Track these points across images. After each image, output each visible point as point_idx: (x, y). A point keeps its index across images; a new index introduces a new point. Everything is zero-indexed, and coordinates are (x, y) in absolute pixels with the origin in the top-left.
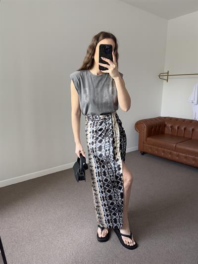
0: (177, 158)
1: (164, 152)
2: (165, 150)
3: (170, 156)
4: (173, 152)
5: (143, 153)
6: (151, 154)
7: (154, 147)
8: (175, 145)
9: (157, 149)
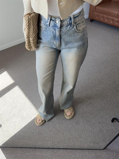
0: (117, 24)
1: (108, 18)
2: (109, 17)
3: (112, 22)
4: (114, 18)
5: (92, 20)
6: (98, 21)
7: (101, 14)
8: (117, 12)
9: (103, 17)
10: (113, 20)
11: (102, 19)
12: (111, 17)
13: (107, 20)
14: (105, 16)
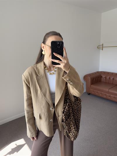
0: (109, 98)
4: (107, 94)
5: (89, 94)
6: (94, 95)
7: (96, 91)
8: (108, 90)
9: (97, 92)
10: (105, 95)
11: (97, 94)
12: (104, 93)
13: (101, 95)
14: (99, 92)
